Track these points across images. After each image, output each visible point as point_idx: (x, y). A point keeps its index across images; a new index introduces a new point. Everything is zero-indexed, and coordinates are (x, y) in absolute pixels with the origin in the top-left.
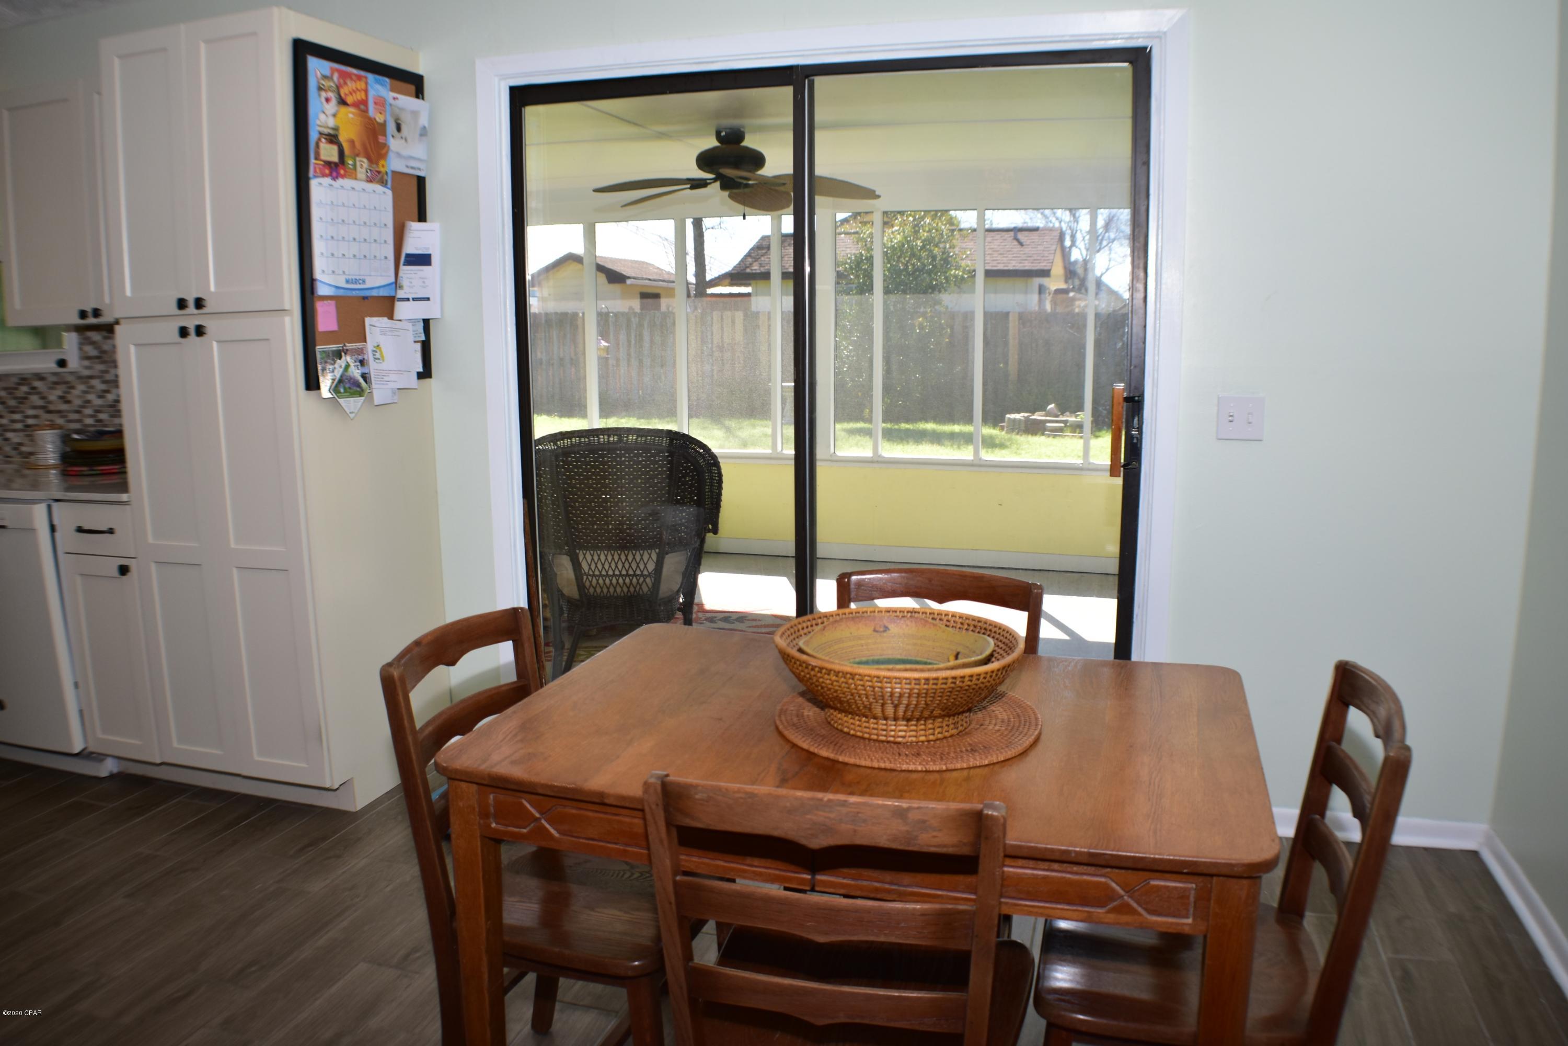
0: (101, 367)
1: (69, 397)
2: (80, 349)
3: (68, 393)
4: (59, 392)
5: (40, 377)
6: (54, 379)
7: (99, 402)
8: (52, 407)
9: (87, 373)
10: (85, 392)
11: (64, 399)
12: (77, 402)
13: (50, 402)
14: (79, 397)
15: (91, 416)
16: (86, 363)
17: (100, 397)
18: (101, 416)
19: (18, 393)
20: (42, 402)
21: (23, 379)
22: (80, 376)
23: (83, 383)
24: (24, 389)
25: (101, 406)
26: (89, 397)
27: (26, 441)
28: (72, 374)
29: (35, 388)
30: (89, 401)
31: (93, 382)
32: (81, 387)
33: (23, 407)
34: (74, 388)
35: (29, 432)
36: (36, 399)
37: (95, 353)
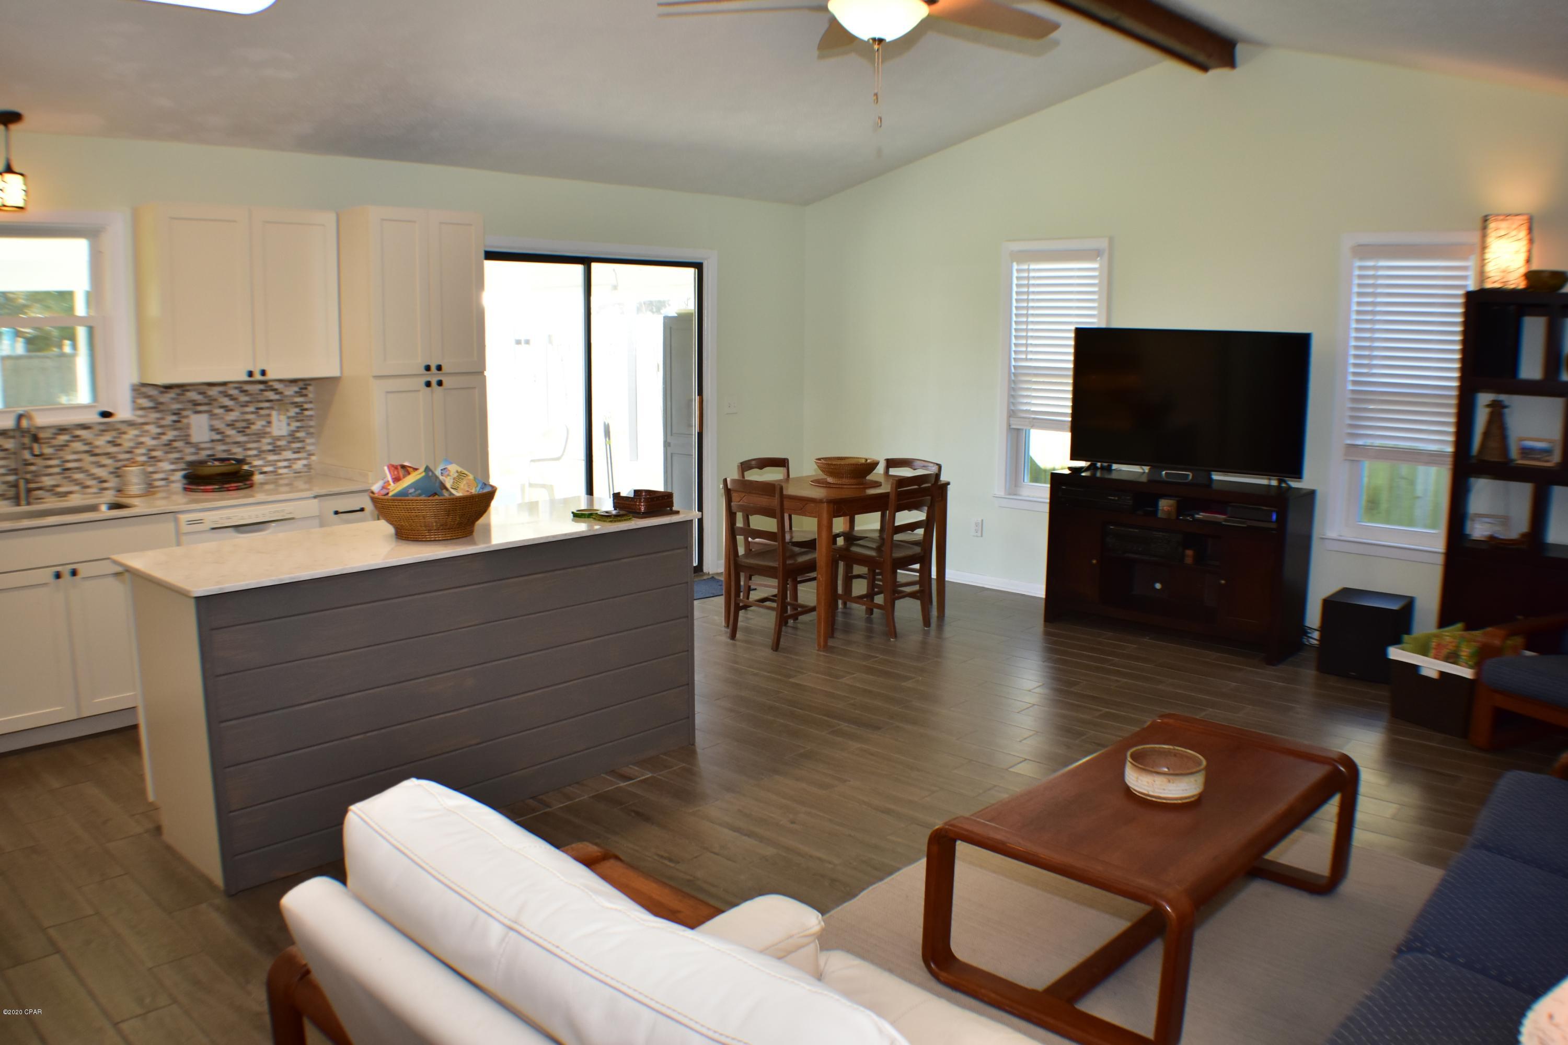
0: (158, 415)
1: (119, 441)
2: (134, 402)
3: (119, 438)
4: (108, 437)
5: (80, 427)
6: (97, 427)
7: (154, 442)
8: (97, 451)
10: (138, 436)
11: (113, 443)
12: (127, 445)
13: (97, 447)
14: (131, 440)
15: (144, 455)
16: (140, 413)
17: (154, 438)
18: (154, 454)
19: (55, 442)
20: (86, 448)
21: (62, 430)
22: (131, 424)
23: (135, 429)
24: (64, 438)
25: (155, 446)
26: (143, 439)
27: (65, 482)
28: (123, 422)
29: (77, 436)
30: (142, 443)
31: (147, 427)
32: (133, 432)
33: (61, 454)
34: (124, 433)
35: (68, 474)
36: (78, 446)
37: (151, 404)
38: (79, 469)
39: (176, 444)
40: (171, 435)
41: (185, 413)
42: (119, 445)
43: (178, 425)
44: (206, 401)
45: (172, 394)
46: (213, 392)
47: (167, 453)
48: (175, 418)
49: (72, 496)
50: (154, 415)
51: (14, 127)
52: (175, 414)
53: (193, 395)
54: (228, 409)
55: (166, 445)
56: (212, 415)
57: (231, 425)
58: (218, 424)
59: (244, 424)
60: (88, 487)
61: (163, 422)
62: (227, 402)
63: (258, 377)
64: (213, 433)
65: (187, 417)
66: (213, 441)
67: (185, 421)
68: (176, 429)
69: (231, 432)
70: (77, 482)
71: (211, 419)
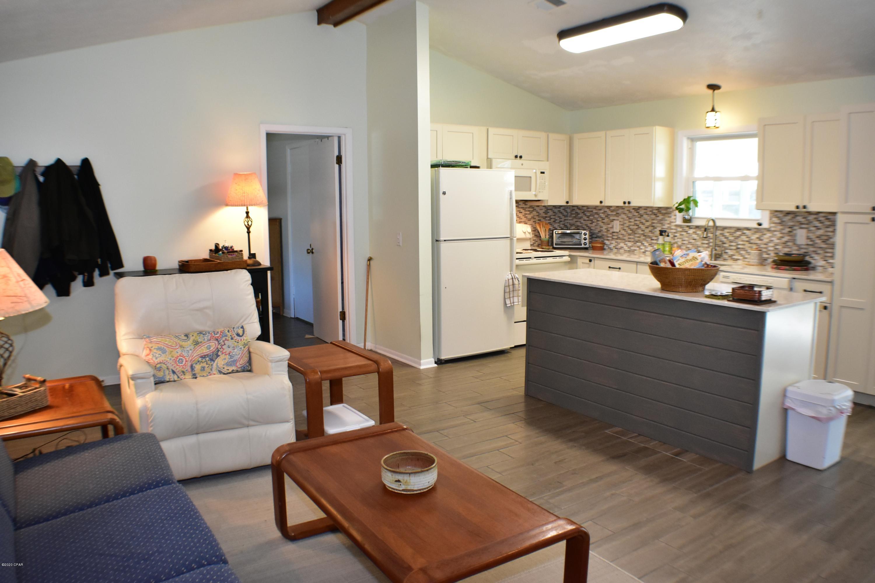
0: (781, 227)
1: (762, 238)
2: (771, 219)
3: (762, 236)
4: (757, 235)
5: (748, 229)
6: (755, 230)
7: (778, 241)
8: (752, 242)
9: (773, 229)
10: (770, 237)
11: (759, 239)
12: (766, 241)
13: (752, 239)
14: (767, 238)
16: (773, 225)
17: (778, 239)
18: (778, 247)
19: (735, 235)
20: (747, 239)
21: (739, 229)
22: (768, 230)
23: (770, 233)
24: (739, 233)
25: (778, 243)
26: (773, 239)
27: (737, 254)
28: (765, 229)
29: (744, 233)
30: (772, 241)
31: (776, 233)
32: (769, 235)
33: (737, 240)
34: (765, 234)
35: (738, 250)
36: (744, 238)
37: (778, 221)
38: (743, 249)
39: (789, 244)
40: (786, 238)
41: (795, 228)
42: (762, 240)
43: (791, 234)
44: (806, 222)
45: (789, 217)
46: (811, 218)
47: (784, 247)
48: (789, 230)
49: (739, 261)
50: (779, 227)
51: (716, 92)
52: (790, 228)
53: (800, 219)
54: (818, 229)
55: (784, 243)
56: (809, 231)
57: (818, 237)
58: (811, 236)
59: (825, 238)
60: (746, 258)
61: (784, 231)
62: (817, 224)
63: (801, 210)
64: (809, 240)
65: (795, 230)
66: (808, 245)
67: (795, 232)
68: (789, 236)
69: (818, 241)
70: (742, 255)
71: (808, 233)
